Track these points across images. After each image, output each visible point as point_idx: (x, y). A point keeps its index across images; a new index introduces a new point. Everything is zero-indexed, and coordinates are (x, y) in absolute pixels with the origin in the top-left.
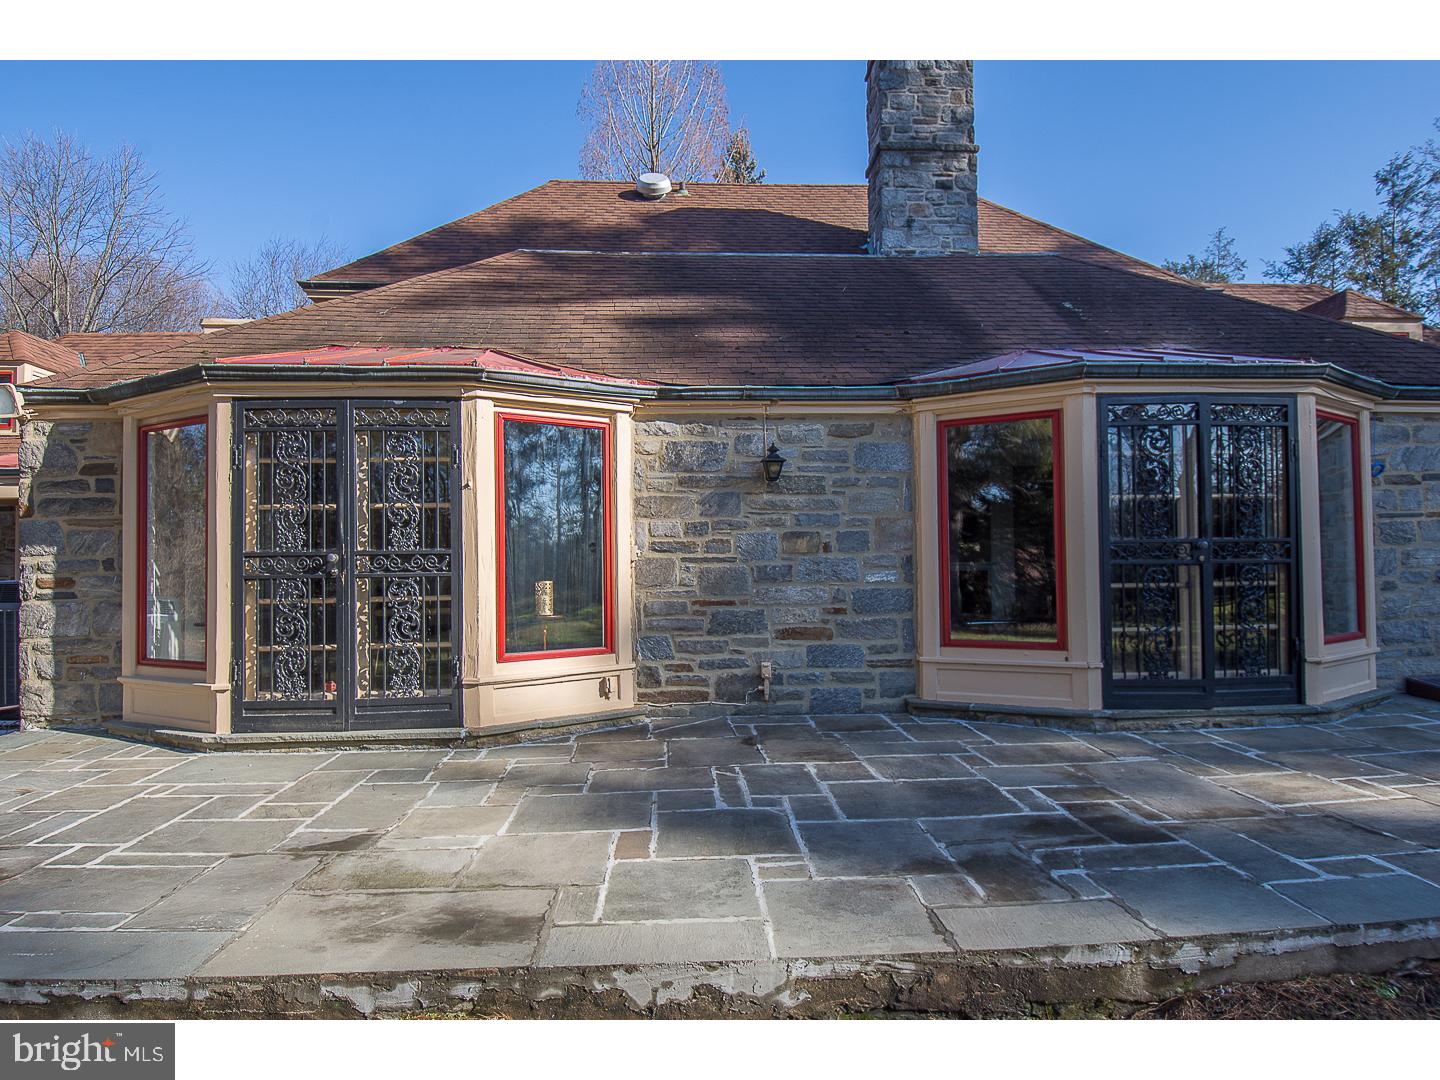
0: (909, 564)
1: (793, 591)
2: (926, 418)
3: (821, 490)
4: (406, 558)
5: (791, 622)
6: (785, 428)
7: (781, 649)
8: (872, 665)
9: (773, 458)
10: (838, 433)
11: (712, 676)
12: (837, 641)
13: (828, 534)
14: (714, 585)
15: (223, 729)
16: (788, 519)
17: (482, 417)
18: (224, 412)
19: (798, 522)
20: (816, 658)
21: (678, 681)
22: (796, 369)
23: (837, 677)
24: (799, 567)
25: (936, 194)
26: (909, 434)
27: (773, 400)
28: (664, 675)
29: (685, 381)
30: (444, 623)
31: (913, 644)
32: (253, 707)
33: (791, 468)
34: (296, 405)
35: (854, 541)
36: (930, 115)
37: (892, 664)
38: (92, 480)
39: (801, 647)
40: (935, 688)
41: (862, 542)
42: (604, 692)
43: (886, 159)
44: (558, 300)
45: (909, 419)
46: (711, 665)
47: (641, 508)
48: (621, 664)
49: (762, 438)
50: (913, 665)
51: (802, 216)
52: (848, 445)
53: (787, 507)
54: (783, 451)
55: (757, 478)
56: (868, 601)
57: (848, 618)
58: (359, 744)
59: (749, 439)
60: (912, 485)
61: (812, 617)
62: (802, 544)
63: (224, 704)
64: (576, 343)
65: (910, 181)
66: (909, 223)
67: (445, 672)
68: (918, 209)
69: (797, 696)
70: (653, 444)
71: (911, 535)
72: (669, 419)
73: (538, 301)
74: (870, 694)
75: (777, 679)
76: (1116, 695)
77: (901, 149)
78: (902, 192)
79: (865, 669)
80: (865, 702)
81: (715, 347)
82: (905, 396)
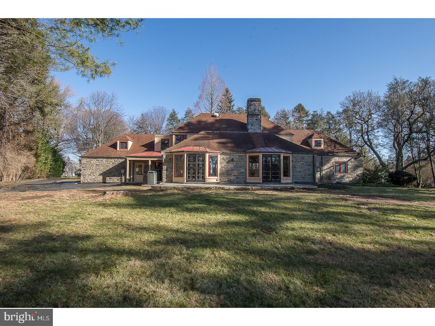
0: (246, 169)
1: (234, 172)
2: (248, 155)
3: (237, 162)
4: (201, 167)
5: (234, 175)
6: (234, 156)
7: (233, 177)
8: (242, 179)
9: (233, 159)
10: (239, 156)
11: (227, 180)
12: (239, 177)
13: (238, 166)
14: (227, 171)
15: (185, 182)
16: (234, 165)
17: (207, 155)
18: (186, 155)
19: (235, 165)
20: (237, 178)
21: (223, 180)
22: (236, 149)
23: (239, 180)
24: (235, 169)
25: (256, 121)
26: (246, 157)
27: (233, 153)
28: (222, 179)
29: (225, 151)
30: (204, 173)
31: (246, 177)
32: (187, 180)
33: (235, 160)
34: (192, 154)
35: (240, 167)
36: (255, 110)
37: (244, 179)
38: (169, 160)
39: (235, 177)
40: (248, 181)
41: (241, 167)
42: (217, 181)
43: (249, 116)
44: (209, 140)
45: (246, 155)
46: (227, 179)
47: (220, 163)
48: (218, 178)
49: (232, 157)
50: (246, 179)
51: (238, 120)
52: (240, 158)
53: (234, 164)
54: (234, 158)
55: (231, 161)
56: (242, 173)
57: (240, 174)
58: (197, 183)
59: (230, 157)
60: (246, 162)
61: (236, 174)
62: (236, 167)
63: (185, 179)
64: (213, 146)
65: (252, 119)
66: (252, 125)
67: (204, 178)
68: (253, 123)
69: (235, 182)
70: (221, 157)
71: (246, 166)
72: (223, 155)
73: (207, 140)
74: (242, 182)
75: (233, 180)
76: (263, 181)
77: (251, 115)
78: (251, 120)
79: (241, 179)
80: (241, 182)
81: (227, 147)
82: (246, 153)
